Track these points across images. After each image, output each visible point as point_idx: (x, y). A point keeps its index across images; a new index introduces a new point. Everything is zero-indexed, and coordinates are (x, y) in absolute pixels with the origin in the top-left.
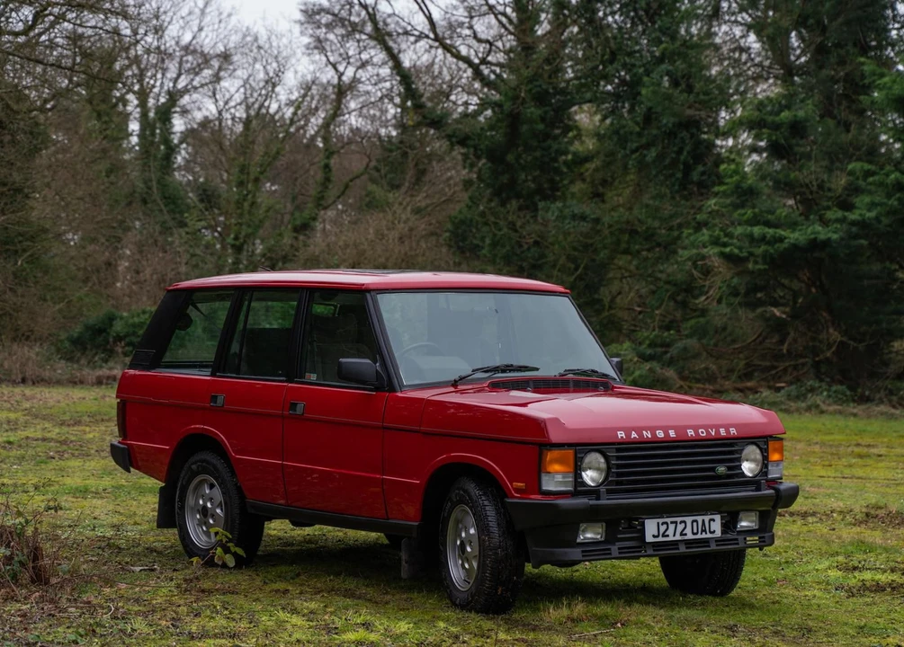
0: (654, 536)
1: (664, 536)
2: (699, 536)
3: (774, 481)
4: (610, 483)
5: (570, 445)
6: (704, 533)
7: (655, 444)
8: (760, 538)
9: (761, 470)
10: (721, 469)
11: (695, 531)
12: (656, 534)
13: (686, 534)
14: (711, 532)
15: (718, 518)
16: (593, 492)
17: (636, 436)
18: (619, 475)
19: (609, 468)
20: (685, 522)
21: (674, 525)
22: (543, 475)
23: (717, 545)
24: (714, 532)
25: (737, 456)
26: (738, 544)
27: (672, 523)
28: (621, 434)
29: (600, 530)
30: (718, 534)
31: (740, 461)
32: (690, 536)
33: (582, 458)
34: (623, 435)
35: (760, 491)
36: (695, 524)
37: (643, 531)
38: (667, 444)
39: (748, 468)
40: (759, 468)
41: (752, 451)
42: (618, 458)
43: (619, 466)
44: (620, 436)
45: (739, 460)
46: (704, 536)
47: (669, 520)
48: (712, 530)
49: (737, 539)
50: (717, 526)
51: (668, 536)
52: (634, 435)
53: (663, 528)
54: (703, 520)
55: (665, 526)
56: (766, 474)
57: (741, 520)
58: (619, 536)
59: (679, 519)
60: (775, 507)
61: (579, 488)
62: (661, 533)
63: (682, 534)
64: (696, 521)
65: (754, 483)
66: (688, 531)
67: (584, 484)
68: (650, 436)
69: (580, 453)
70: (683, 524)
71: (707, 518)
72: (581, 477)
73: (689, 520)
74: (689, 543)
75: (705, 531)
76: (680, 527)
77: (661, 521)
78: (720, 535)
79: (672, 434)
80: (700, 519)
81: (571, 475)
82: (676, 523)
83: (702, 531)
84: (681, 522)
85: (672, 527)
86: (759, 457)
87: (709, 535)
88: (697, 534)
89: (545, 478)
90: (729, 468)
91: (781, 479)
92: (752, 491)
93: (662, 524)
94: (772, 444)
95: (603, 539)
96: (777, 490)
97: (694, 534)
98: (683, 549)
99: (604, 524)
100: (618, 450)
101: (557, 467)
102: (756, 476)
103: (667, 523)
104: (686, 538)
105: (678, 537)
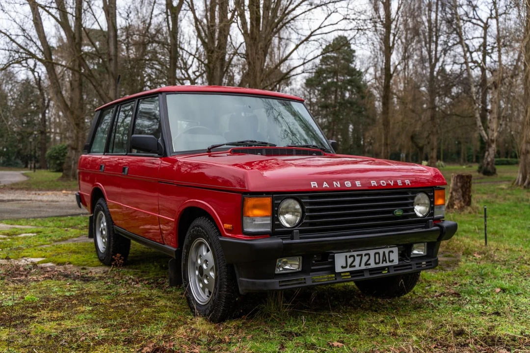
0: (343, 267)
1: (351, 266)
2: (381, 265)
3: (439, 219)
4: (305, 224)
5: (268, 193)
6: (384, 262)
7: (343, 192)
8: (427, 262)
9: (429, 212)
10: (398, 212)
11: (377, 261)
12: (345, 265)
13: (370, 264)
14: (390, 261)
15: (396, 250)
16: (288, 233)
17: (327, 185)
18: (311, 217)
19: (303, 212)
20: (369, 254)
21: (360, 257)
22: (244, 218)
23: (395, 270)
24: (393, 260)
25: (411, 201)
26: (411, 268)
27: (358, 255)
28: (314, 185)
29: (298, 263)
30: (396, 262)
31: (413, 206)
32: (373, 265)
33: (279, 204)
34: (316, 185)
35: (429, 228)
36: (377, 256)
37: (333, 263)
38: (353, 192)
39: (420, 210)
40: (428, 209)
41: (422, 197)
42: (311, 204)
43: (311, 211)
44: (312, 186)
45: (413, 204)
46: (385, 264)
47: (355, 254)
48: (391, 260)
49: (410, 265)
50: (395, 257)
51: (354, 266)
52: (325, 185)
53: (350, 260)
54: (384, 253)
55: (352, 259)
56: (432, 214)
57: (414, 249)
58: (312, 268)
59: (364, 253)
60: (440, 239)
61: (277, 229)
62: (349, 264)
63: (366, 264)
64: (378, 253)
65: (423, 221)
66: (372, 261)
67: (280, 225)
68: (339, 186)
69: (277, 200)
70: (367, 257)
71: (387, 251)
72: (278, 220)
73: (372, 253)
74: (372, 271)
75: (385, 261)
76: (365, 259)
77: (348, 254)
78: (397, 263)
79: (358, 184)
80: (381, 251)
81: (269, 218)
82: (361, 255)
83: (383, 261)
84: (365, 255)
85: (358, 259)
86: (427, 201)
87: (389, 264)
88: (379, 263)
89: (246, 221)
90: (405, 211)
91: (443, 218)
92: (422, 228)
93: (350, 257)
94: (437, 193)
95: (300, 269)
96: (441, 227)
97: (376, 263)
98: (367, 276)
99: (301, 258)
100: (311, 197)
101: (257, 212)
102: (424, 217)
103: (353, 256)
104: (369, 267)
105: (363, 267)
